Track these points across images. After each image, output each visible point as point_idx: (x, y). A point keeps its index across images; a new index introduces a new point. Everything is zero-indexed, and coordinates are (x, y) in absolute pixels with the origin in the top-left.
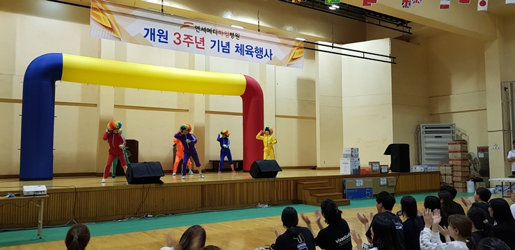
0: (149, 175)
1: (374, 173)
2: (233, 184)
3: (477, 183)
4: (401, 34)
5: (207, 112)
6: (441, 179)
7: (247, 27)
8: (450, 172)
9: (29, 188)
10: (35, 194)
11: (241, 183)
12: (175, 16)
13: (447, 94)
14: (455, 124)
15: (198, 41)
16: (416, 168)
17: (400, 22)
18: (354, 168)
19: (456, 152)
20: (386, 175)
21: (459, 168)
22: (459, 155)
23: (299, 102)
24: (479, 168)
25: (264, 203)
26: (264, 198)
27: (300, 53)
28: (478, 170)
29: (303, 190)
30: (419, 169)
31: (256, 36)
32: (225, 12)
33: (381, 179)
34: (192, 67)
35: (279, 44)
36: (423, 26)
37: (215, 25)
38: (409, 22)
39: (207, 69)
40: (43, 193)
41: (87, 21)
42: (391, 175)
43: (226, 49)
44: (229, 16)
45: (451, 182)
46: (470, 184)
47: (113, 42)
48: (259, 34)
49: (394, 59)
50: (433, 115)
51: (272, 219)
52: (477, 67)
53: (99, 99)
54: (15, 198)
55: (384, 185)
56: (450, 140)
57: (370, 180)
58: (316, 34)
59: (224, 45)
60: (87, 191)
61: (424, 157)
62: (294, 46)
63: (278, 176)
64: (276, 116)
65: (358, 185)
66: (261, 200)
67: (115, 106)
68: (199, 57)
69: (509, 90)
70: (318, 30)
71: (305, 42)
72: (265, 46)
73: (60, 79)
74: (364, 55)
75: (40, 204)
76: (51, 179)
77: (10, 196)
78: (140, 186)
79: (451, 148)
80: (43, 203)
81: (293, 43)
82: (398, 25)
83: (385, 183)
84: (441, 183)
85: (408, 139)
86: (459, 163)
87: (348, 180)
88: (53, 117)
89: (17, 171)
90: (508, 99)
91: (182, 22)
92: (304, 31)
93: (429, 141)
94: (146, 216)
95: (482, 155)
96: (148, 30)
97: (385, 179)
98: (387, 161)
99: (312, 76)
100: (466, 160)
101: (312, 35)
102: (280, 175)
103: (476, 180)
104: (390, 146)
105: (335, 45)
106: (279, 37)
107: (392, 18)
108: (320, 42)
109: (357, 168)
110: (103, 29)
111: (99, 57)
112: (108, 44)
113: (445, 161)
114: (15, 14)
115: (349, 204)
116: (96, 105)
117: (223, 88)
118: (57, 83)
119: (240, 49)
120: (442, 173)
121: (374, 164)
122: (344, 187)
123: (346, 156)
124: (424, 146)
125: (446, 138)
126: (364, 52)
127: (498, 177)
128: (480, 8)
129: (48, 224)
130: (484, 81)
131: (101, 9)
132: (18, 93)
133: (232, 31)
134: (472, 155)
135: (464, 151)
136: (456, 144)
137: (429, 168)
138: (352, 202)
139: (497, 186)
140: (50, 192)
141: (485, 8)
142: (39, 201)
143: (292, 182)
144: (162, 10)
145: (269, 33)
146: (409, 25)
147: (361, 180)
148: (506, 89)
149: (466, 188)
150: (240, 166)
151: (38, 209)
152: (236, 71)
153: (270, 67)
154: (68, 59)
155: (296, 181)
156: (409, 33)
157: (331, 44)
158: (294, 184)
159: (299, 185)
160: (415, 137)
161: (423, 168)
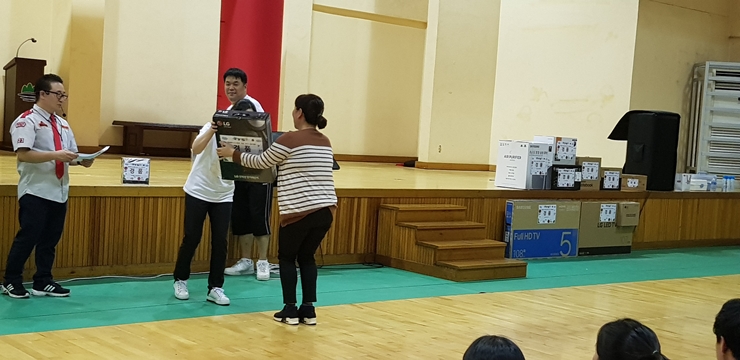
18: (536, 171)
20: (614, 195)
29: (395, 231)
30: (695, 184)
33: (604, 206)
42: (630, 196)
55: (608, 224)
57: (574, 207)
65: (542, 219)
83: (612, 217)
87: (519, 206)
97: (613, 207)
98: (616, 154)
104: (627, 118)
109: (544, 171)
115: (523, 276)
122: (504, 224)
138: (530, 268)
143: (364, 202)
147: (553, 208)
155: (377, 202)
158: (370, 206)
159: (384, 214)
160: (685, 95)
161: (705, 182)
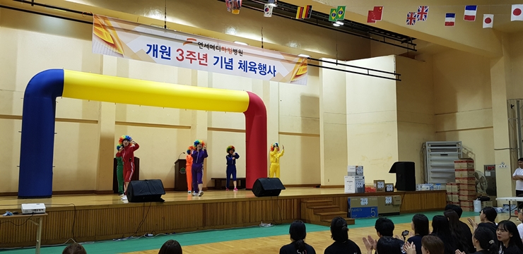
0: (149, 193)
1: (380, 191)
2: (235, 202)
3: (484, 202)
4: (406, 51)
5: (209, 129)
6: (447, 197)
7: (251, 43)
8: (456, 191)
9: (28, 206)
10: (34, 212)
11: (244, 201)
12: (178, 32)
13: (453, 111)
14: (461, 142)
15: (201, 57)
16: (421, 187)
17: (404, 39)
18: (359, 186)
19: (463, 170)
20: (391, 193)
21: (466, 187)
22: (465, 174)
23: (302, 120)
24: (485, 187)
25: (267, 222)
26: (266, 217)
27: (304, 70)
28: (485, 189)
29: (307, 209)
30: (424, 187)
31: (260, 52)
32: (228, 29)
33: (387, 198)
34: (194, 84)
35: (282, 60)
36: (427, 42)
37: (218, 41)
38: (413, 39)
39: (210, 86)
40: (41, 211)
41: (89, 37)
42: (396, 194)
43: (229, 66)
44: (232, 32)
45: (458, 201)
46: (477, 203)
47: (115, 59)
48: (263, 51)
49: (399, 76)
50: (438, 133)
51: (275, 239)
52: (483, 85)
53: (100, 116)
54: (13, 216)
55: (389, 204)
56: (456, 158)
57: (375, 198)
58: (320, 51)
59: (227, 61)
60: (87, 209)
61: (430, 175)
62: (298, 63)
63: (281, 195)
64: (279, 133)
65: (362, 203)
66: (264, 219)
67: (117, 123)
68: (202, 73)
69: (515, 108)
70: (322, 47)
71: (308, 58)
72: (268, 63)
73: (61, 95)
74: (368, 72)
75: (39, 223)
76: (50, 197)
77: (8, 215)
78: (141, 204)
79: (457, 166)
80: (41, 222)
81: (297, 60)
82: (403, 42)
83: (391, 201)
84: (447, 202)
85: (413, 157)
86: (466, 181)
87: (352, 199)
88: (53, 133)
89: (15, 188)
90: (514, 117)
91: (185, 38)
92: (308, 48)
93: (435, 159)
94: (147, 235)
95: (488, 174)
96: (151, 46)
97: (390, 198)
98: (392, 179)
99: (316, 93)
100: (473, 178)
101: (316, 51)
102: (283, 193)
103: (482, 199)
104: (395, 164)
105: (339, 62)
106: (282, 54)
107: (397, 35)
108: (323, 59)
109: (362, 186)
110: (105, 44)
111: (101, 73)
112: (110, 60)
113: (451, 179)
114: (16, 30)
115: (354, 224)
116: (97, 122)
117: (226, 104)
118: (58, 99)
119: (243, 66)
120: (448, 191)
121: (379, 183)
122: (348, 206)
123: (350, 174)
124: (429, 164)
125: (453, 156)
126: (368, 69)
127: (505, 196)
128: (485, 25)
129: (46, 243)
130: (490, 98)
131: (103, 25)
132: (18, 110)
133: (235, 48)
134: (479, 173)
135: (471, 170)
136: (462, 162)
137: (435, 186)
138: (356, 221)
139: (504, 205)
140: (48, 210)
141: (490, 25)
142: (38, 219)
143: (295, 201)
144: (165, 26)
145: (273, 49)
146: (413, 42)
147: (366, 199)
148: (512, 106)
149: (473, 207)
150: (242, 185)
151: (37, 227)
152: (239, 87)
153: (274, 84)
154: (69, 75)
155: (300, 200)
156: (414, 50)
157: (335, 61)
158: (297, 202)
159: (302, 204)
160: (421, 155)
161: (429, 187)
